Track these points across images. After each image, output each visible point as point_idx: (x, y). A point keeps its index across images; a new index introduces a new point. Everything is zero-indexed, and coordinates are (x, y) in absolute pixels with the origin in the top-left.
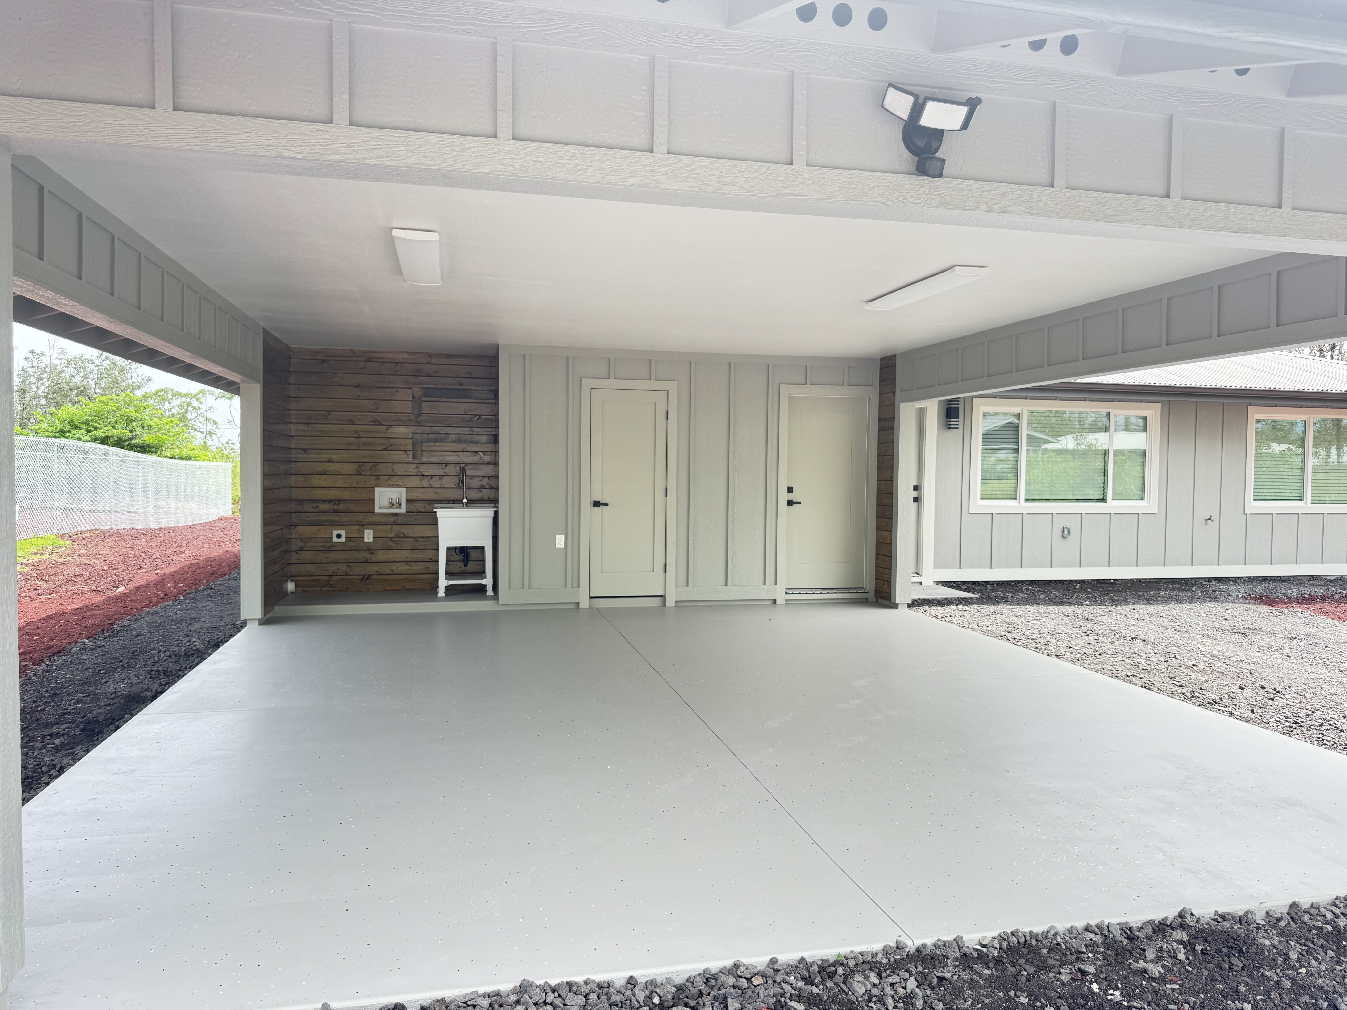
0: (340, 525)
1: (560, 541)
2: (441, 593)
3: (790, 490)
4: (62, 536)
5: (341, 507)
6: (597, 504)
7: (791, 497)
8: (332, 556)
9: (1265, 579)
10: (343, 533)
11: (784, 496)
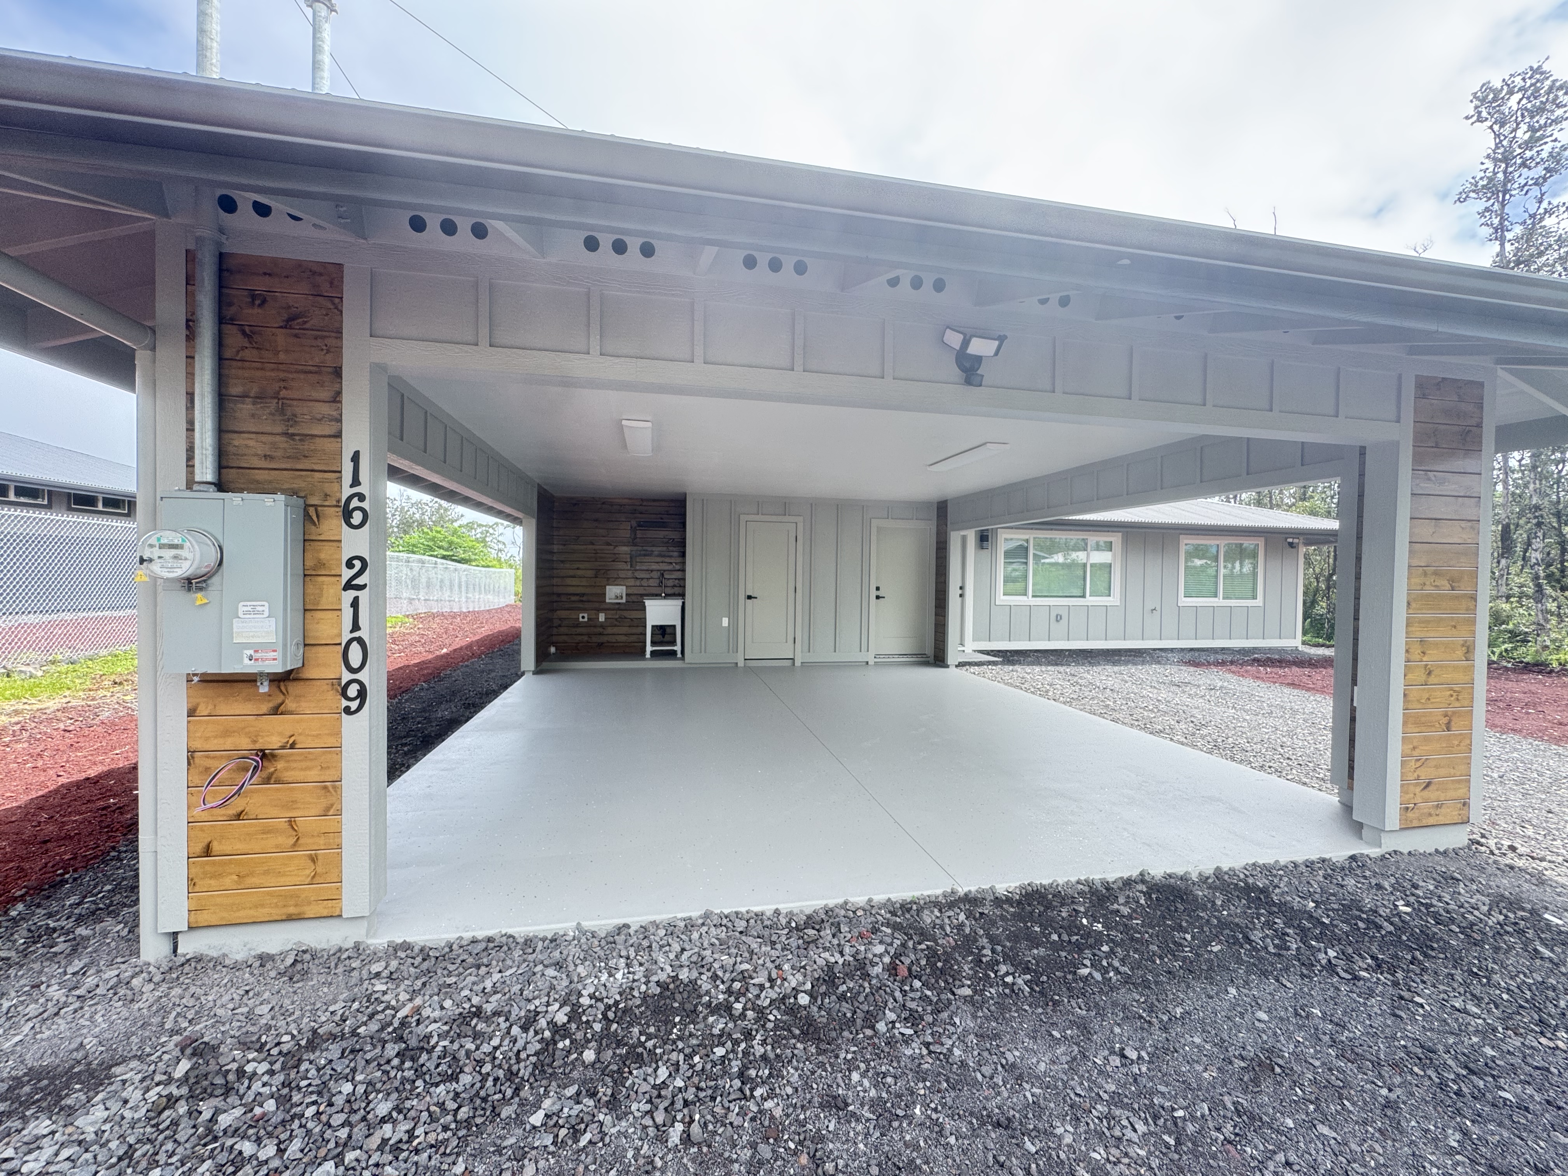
0: (584, 610)
1: (725, 622)
2: (648, 655)
3: (878, 589)
4: (408, 616)
5: (584, 598)
6: (750, 597)
7: (878, 593)
8: (579, 630)
9: (1192, 650)
10: (586, 615)
11: (874, 593)
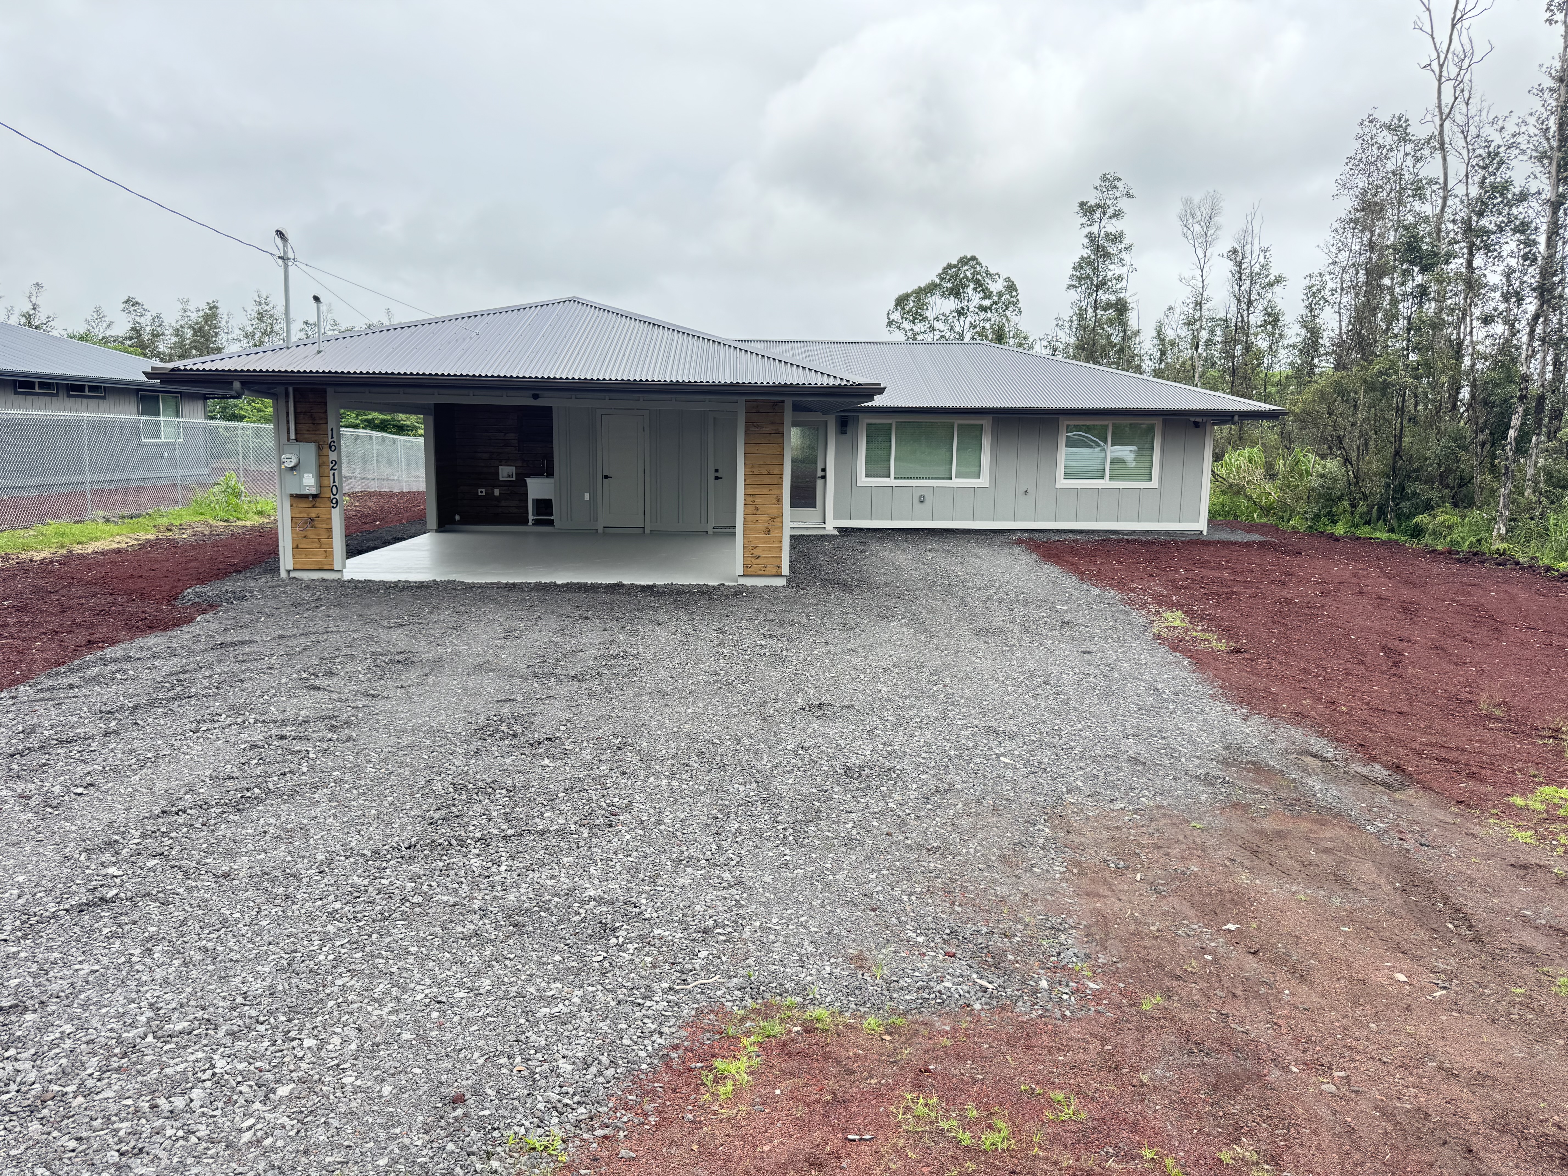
0: (482, 486)
1: (587, 496)
2: (530, 523)
3: (717, 471)
5: (482, 476)
6: (606, 477)
7: (717, 474)
8: (479, 503)
10: (483, 490)
11: (712, 475)
